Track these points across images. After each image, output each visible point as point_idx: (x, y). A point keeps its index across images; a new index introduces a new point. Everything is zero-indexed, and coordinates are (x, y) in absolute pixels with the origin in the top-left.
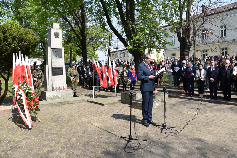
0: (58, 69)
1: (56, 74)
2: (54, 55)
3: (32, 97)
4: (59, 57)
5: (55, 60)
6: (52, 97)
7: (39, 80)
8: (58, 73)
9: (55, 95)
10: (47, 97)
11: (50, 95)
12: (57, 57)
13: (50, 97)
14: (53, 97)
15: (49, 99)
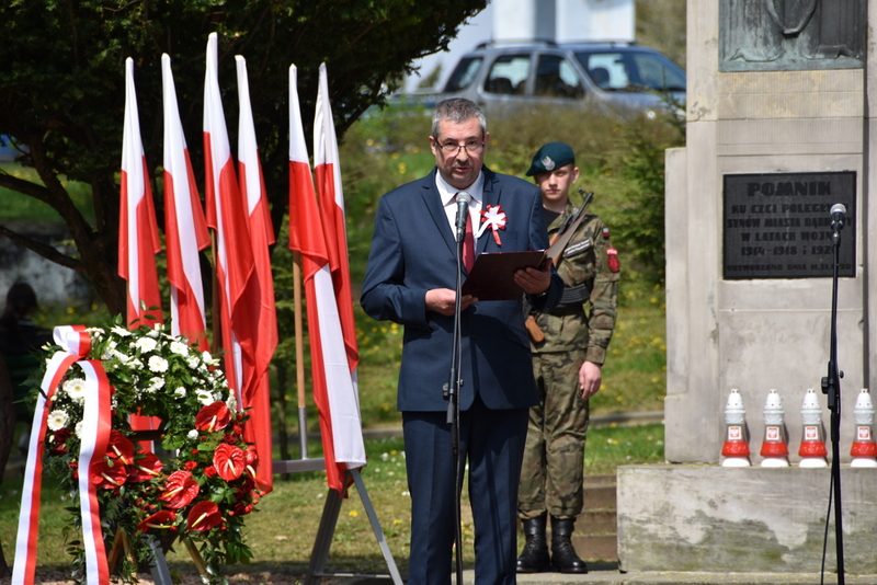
0: (801, 200)
1: (761, 259)
2: (752, 23)
3: (193, 434)
4: (820, 43)
5: (759, 81)
6: (694, 535)
7: (555, 322)
8: (798, 242)
9: (735, 513)
10: (637, 531)
11: (664, 512)
12: (792, 52)
13: (664, 533)
14: (708, 539)
15: (649, 557)
